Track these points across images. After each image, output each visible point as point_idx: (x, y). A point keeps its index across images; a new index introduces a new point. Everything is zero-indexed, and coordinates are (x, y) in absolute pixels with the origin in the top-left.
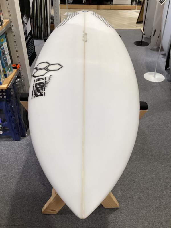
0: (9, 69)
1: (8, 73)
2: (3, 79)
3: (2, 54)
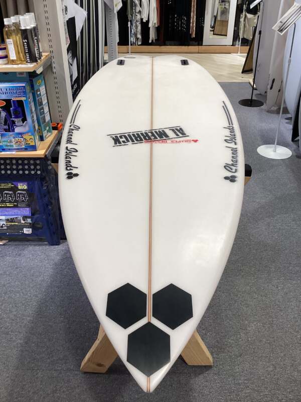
0: (47, 128)
1: (45, 133)
2: (38, 143)
3: (38, 103)
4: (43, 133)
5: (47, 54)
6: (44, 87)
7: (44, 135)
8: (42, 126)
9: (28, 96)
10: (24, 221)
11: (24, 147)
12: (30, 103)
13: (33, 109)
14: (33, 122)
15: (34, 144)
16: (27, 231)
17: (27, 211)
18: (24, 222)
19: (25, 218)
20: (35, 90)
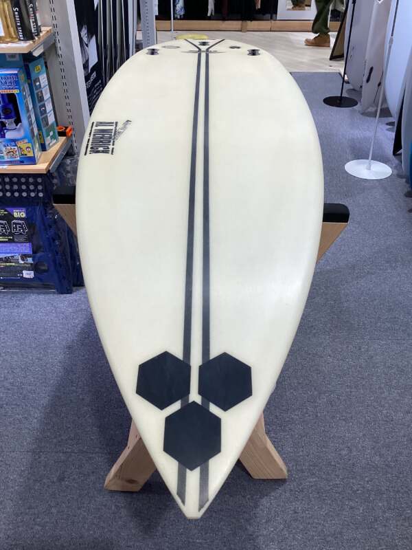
0: (51, 133)
1: (48, 140)
2: (38, 153)
3: (38, 99)
4: (45, 139)
5: (48, 29)
6: (45, 75)
7: (47, 143)
8: (44, 130)
9: (22, 88)
10: (23, 260)
11: (19, 158)
12: (25, 97)
13: (31, 106)
14: (31, 124)
15: (33, 155)
16: (28, 274)
17: (26, 248)
18: (23, 262)
19: (24, 257)
20: (33, 79)
